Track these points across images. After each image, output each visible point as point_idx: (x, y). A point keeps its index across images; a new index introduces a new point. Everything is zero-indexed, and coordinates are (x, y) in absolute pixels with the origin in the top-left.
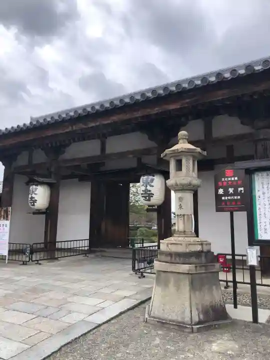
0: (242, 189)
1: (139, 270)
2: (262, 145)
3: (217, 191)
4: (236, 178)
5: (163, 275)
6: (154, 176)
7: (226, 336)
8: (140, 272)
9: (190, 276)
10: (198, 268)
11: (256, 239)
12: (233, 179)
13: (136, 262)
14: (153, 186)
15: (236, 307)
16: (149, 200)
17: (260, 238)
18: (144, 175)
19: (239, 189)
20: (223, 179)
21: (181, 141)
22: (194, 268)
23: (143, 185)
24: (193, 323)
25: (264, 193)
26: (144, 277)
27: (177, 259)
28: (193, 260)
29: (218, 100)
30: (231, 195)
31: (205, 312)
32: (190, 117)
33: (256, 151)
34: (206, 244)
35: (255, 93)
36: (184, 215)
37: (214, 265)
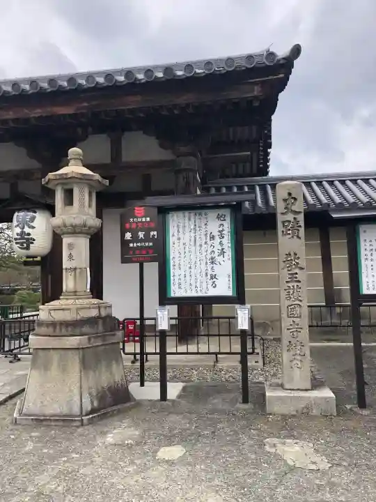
0: (155, 233)
1: (11, 351)
2: (184, 178)
3: (123, 236)
4: (148, 219)
5: (41, 353)
6: (35, 212)
7: (126, 423)
8: (11, 355)
9: (81, 351)
10: (92, 340)
11: (168, 296)
12: (144, 219)
13: (6, 339)
14: (33, 228)
15: (142, 385)
16: (28, 248)
17: (172, 295)
18: (19, 210)
19: (152, 233)
20: (131, 220)
21: (72, 162)
22: (87, 341)
23: (18, 226)
24: (84, 413)
25: (179, 239)
26: (19, 360)
27: (63, 330)
28: (86, 329)
29: (128, 109)
30: (141, 241)
31: (101, 397)
32: (90, 129)
33: (177, 185)
34: (106, 307)
35: (175, 106)
36: (75, 269)
37: (114, 335)
